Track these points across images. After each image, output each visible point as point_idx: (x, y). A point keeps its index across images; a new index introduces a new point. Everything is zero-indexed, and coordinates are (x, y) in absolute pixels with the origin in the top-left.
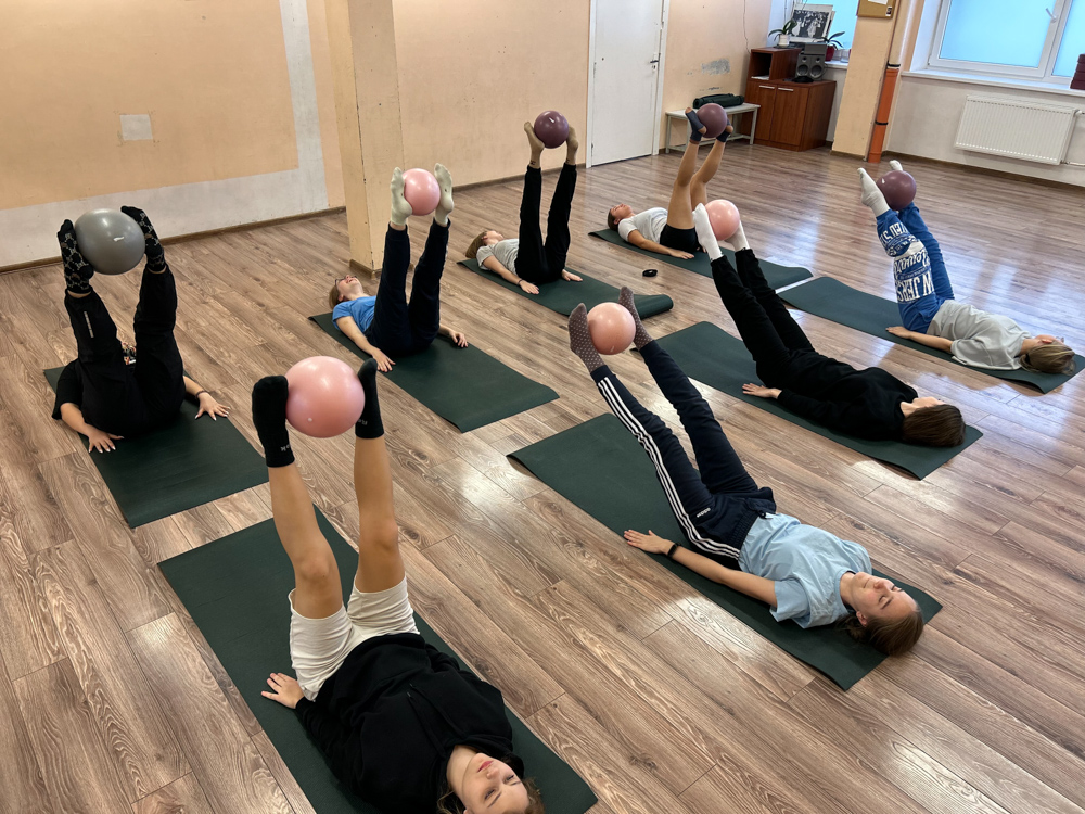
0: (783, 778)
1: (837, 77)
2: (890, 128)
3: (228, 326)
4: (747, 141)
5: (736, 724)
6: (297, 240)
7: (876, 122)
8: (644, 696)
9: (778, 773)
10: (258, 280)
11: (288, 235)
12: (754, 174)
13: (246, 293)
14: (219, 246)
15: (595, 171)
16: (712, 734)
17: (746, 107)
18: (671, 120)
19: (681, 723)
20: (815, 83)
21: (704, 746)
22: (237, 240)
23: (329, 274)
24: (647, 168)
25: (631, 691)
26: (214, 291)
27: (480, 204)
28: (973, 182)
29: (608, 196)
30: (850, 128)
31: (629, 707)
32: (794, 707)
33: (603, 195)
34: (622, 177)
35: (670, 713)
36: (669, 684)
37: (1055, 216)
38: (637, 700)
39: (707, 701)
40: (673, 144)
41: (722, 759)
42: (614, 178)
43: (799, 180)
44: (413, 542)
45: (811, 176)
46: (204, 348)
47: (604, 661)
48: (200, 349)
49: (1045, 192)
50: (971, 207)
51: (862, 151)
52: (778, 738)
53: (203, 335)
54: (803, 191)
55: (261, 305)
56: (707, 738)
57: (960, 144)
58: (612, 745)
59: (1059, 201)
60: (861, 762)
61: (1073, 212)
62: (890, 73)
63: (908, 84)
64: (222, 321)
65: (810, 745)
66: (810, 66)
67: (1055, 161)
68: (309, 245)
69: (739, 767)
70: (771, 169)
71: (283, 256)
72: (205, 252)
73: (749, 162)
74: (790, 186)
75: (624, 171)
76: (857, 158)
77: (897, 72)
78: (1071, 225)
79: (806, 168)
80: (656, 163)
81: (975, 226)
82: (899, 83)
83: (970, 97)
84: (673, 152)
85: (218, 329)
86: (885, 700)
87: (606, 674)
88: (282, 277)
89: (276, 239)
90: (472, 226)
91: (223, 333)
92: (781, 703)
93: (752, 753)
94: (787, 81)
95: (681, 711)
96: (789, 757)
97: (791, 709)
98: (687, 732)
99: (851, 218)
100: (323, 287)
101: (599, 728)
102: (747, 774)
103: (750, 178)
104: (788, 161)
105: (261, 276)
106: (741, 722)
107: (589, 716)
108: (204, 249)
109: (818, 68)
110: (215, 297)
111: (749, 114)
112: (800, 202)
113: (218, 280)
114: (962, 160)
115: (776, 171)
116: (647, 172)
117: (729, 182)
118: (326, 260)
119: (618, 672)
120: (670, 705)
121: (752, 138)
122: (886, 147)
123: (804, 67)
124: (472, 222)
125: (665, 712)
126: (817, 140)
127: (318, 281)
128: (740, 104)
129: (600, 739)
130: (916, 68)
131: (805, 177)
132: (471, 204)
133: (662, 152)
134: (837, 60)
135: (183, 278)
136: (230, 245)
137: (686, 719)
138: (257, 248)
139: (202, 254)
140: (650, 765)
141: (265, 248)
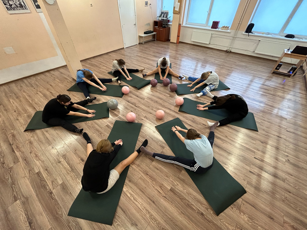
1: (170, 26)
2: (180, 37)
3: (42, 100)
4: (155, 40)
5: (155, 206)
7: (178, 36)
8: (135, 202)
9: (164, 220)
12: (157, 48)
14: (42, 76)
15: (126, 49)
16: (150, 211)
17: (154, 33)
18: (140, 37)
19: (143, 209)
20: (166, 28)
21: (148, 215)
22: (47, 74)
23: (68, 82)
24: (136, 47)
25: (132, 201)
26: (40, 90)
28: (195, 48)
29: (129, 55)
30: (173, 38)
31: (131, 206)
32: (167, 197)
33: (127, 55)
34: (132, 50)
35: (141, 206)
36: (141, 197)
37: (208, 55)
38: (133, 204)
39: (149, 200)
40: (141, 42)
41: (152, 219)
42: (130, 50)
44: (82, 162)
45: (167, 48)
47: (126, 193)
49: (207, 49)
50: (195, 53)
51: (175, 42)
52: (164, 208)
54: (165, 52)
55: (51, 93)
57: (192, 40)
58: (127, 221)
59: (209, 51)
60: (181, 211)
61: (211, 54)
62: (180, 25)
63: (183, 28)
65: (171, 209)
66: (165, 24)
67: (208, 43)
68: (64, 74)
69: (156, 220)
70: (160, 47)
71: (58, 78)
73: (156, 45)
74: (163, 50)
78: (211, 57)
79: (166, 46)
80: (138, 46)
81: (196, 58)
82: (181, 28)
83: (194, 31)
86: (185, 191)
87: (126, 197)
88: (57, 84)
89: (56, 73)
91: (41, 102)
92: (164, 197)
93: (158, 214)
94: (161, 28)
95: (143, 205)
96: (167, 214)
98: (144, 211)
99: (174, 58)
101: (125, 216)
102: (157, 222)
104: (163, 44)
105: (52, 84)
106: (156, 205)
107: (122, 212)
108: (38, 77)
109: (167, 25)
110: (40, 92)
111: (155, 35)
112: (165, 54)
113: (41, 86)
114: (193, 43)
116: (136, 49)
117: (152, 50)
118: (68, 78)
119: (129, 195)
120: (141, 204)
121: (156, 39)
122: (180, 41)
125: (139, 206)
126: (167, 40)
129: (125, 219)
130: (184, 25)
131: (166, 48)
133: (139, 43)
134: (170, 22)
135: (32, 86)
136: (45, 76)
137: (144, 207)
138: (52, 76)
139: (38, 79)
140: (136, 225)
141: (54, 76)
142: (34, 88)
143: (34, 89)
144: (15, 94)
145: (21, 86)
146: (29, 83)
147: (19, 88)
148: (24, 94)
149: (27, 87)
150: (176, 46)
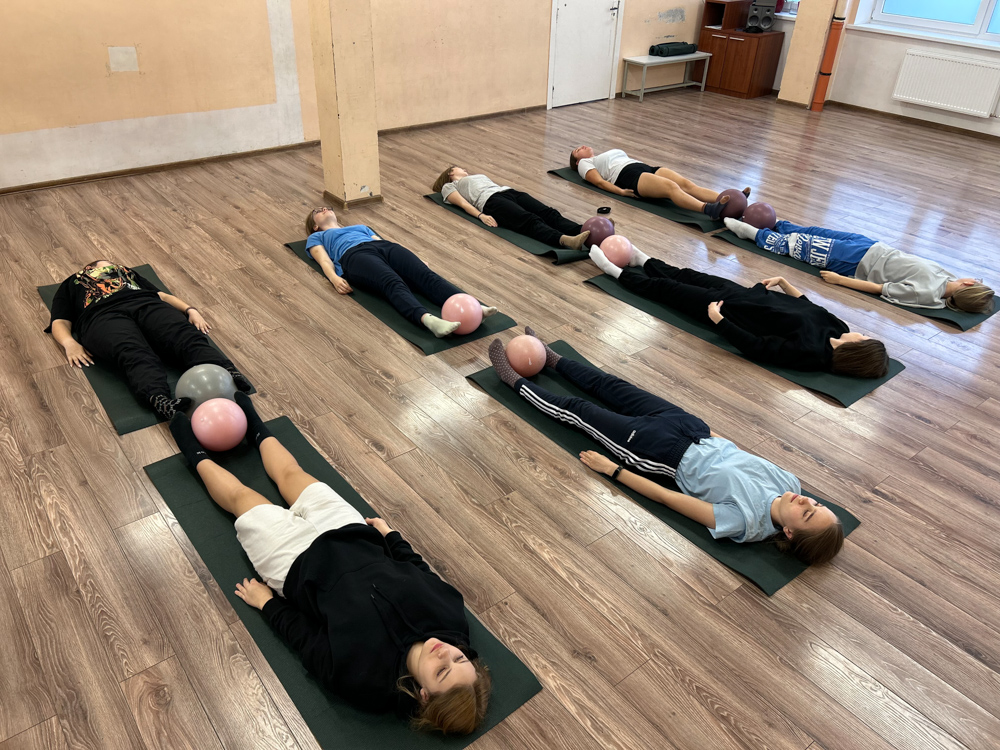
0: (710, 672)
1: (786, 28)
2: (833, 79)
3: (209, 250)
4: (698, 88)
5: (669, 624)
6: (275, 171)
7: (821, 73)
8: (587, 596)
9: (706, 668)
10: (237, 207)
11: (266, 166)
12: (704, 118)
13: (226, 220)
14: (201, 175)
15: (555, 113)
16: (647, 631)
17: (699, 55)
18: (629, 67)
19: (620, 622)
20: (764, 34)
21: (639, 642)
22: (220, 171)
23: (304, 204)
24: (604, 110)
25: (575, 592)
26: (197, 216)
27: (446, 141)
28: (908, 132)
29: (567, 136)
30: (796, 79)
31: (573, 606)
32: (723, 610)
33: (562, 135)
34: (581, 119)
35: (610, 612)
36: (610, 587)
37: (982, 166)
38: (580, 600)
39: (644, 603)
40: (629, 89)
41: (655, 655)
42: (573, 119)
43: (745, 126)
44: (379, 453)
45: (757, 123)
46: (187, 271)
47: (551, 564)
48: (183, 271)
49: (975, 143)
50: (906, 155)
51: (806, 101)
52: (706, 636)
53: (186, 258)
54: (749, 137)
55: (240, 231)
56: (643, 635)
57: (898, 96)
58: (557, 640)
60: (781, 659)
62: (836, 24)
63: (853, 37)
64: (204, 246)
65: (736, 644)
66: (761, 17)
67: (985, 114)
68: (286, 176)
69: (670, 661)
70: (721, 115)
71: (261, 186)
72: (188, 180)
73: (700, 108)
74: (737, 131)
75: (583, 113)
76: (801, 107)
77: (842, 24)
79: (752, 115)
80: (613, 106)
81: (908, 174)
82: (844, 37)
83: (909, 51)
84: (629, 96)
85: (200, 253)
86: (804, 605)
87: (552, 576)
88: (261, 206)
89: (254, 169)
90: (439, 162)
91: (205, 257)
92: (711, 605)
93: (683, 649)
94: (739, 31)
95: (620, 611)
96: (716, 654)
97: (719, 611)
98: (625, 629)
99: (793, 164)
100: (299, 216)
101: (545, 624)
102: (677, 668)
103: (700, 123)
104: (737, 107)
105: (241, 204)
106: (674, 622)
107: (536, 613)
108: (187, 178)
109: (768, 19)
110: (197, 223)
111: (701, 62)
112: (746, 147)
113: (200, 207)
114: (899, 111)
115: (724, 117)
116: (605, 115)
117: (680, 126)
118: (302, 190)
119: (564, 575)
120: (610, 605)
121: (703, 85)
122: (829, 97)
123: (755, 18)
124: (438, 158)
125: (605, 611)
126: (764, 89)
127: (293, 210)
128: (694, 52)
129: (546, 634)
130: (860, 22)
131: (752, 124)
132: (438, 140)
133: (619, 96)
134: (786, 11)
135: (167, 204)
136: (212, 174)
137: (624, 618)
138: (237, 178)
139: (185, 182)
140: (590, 658)
141: (245, 177)
142: (175, 210)
143: (172, 213)
144: (104, 220)
145: (124, 198)
146: (154, 191)
147: (119, 203)
148: (140, 223)
149: (149, 204)
150: (808, 118)
